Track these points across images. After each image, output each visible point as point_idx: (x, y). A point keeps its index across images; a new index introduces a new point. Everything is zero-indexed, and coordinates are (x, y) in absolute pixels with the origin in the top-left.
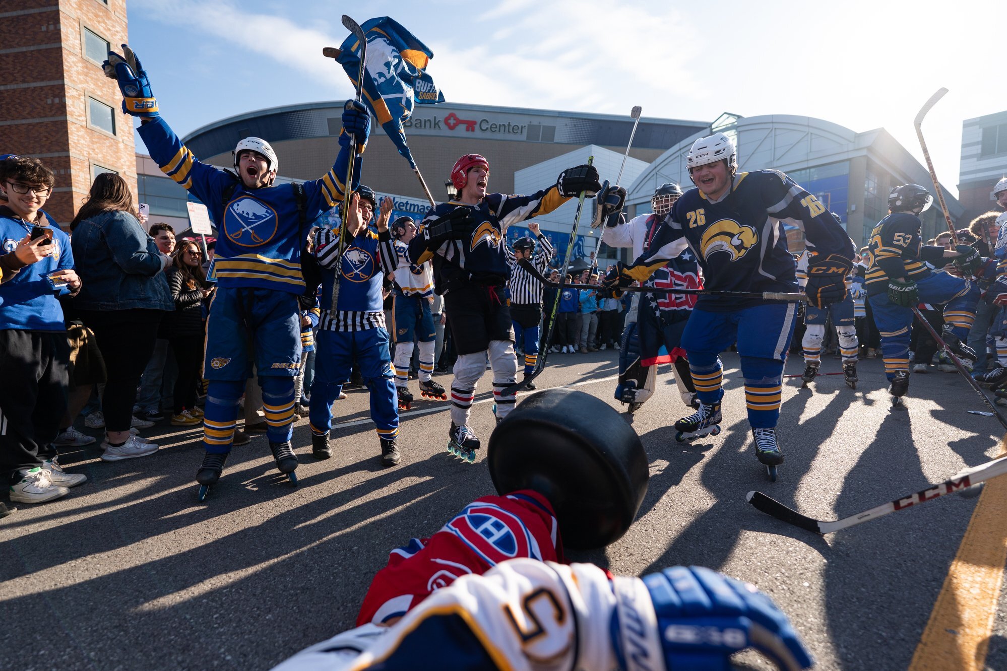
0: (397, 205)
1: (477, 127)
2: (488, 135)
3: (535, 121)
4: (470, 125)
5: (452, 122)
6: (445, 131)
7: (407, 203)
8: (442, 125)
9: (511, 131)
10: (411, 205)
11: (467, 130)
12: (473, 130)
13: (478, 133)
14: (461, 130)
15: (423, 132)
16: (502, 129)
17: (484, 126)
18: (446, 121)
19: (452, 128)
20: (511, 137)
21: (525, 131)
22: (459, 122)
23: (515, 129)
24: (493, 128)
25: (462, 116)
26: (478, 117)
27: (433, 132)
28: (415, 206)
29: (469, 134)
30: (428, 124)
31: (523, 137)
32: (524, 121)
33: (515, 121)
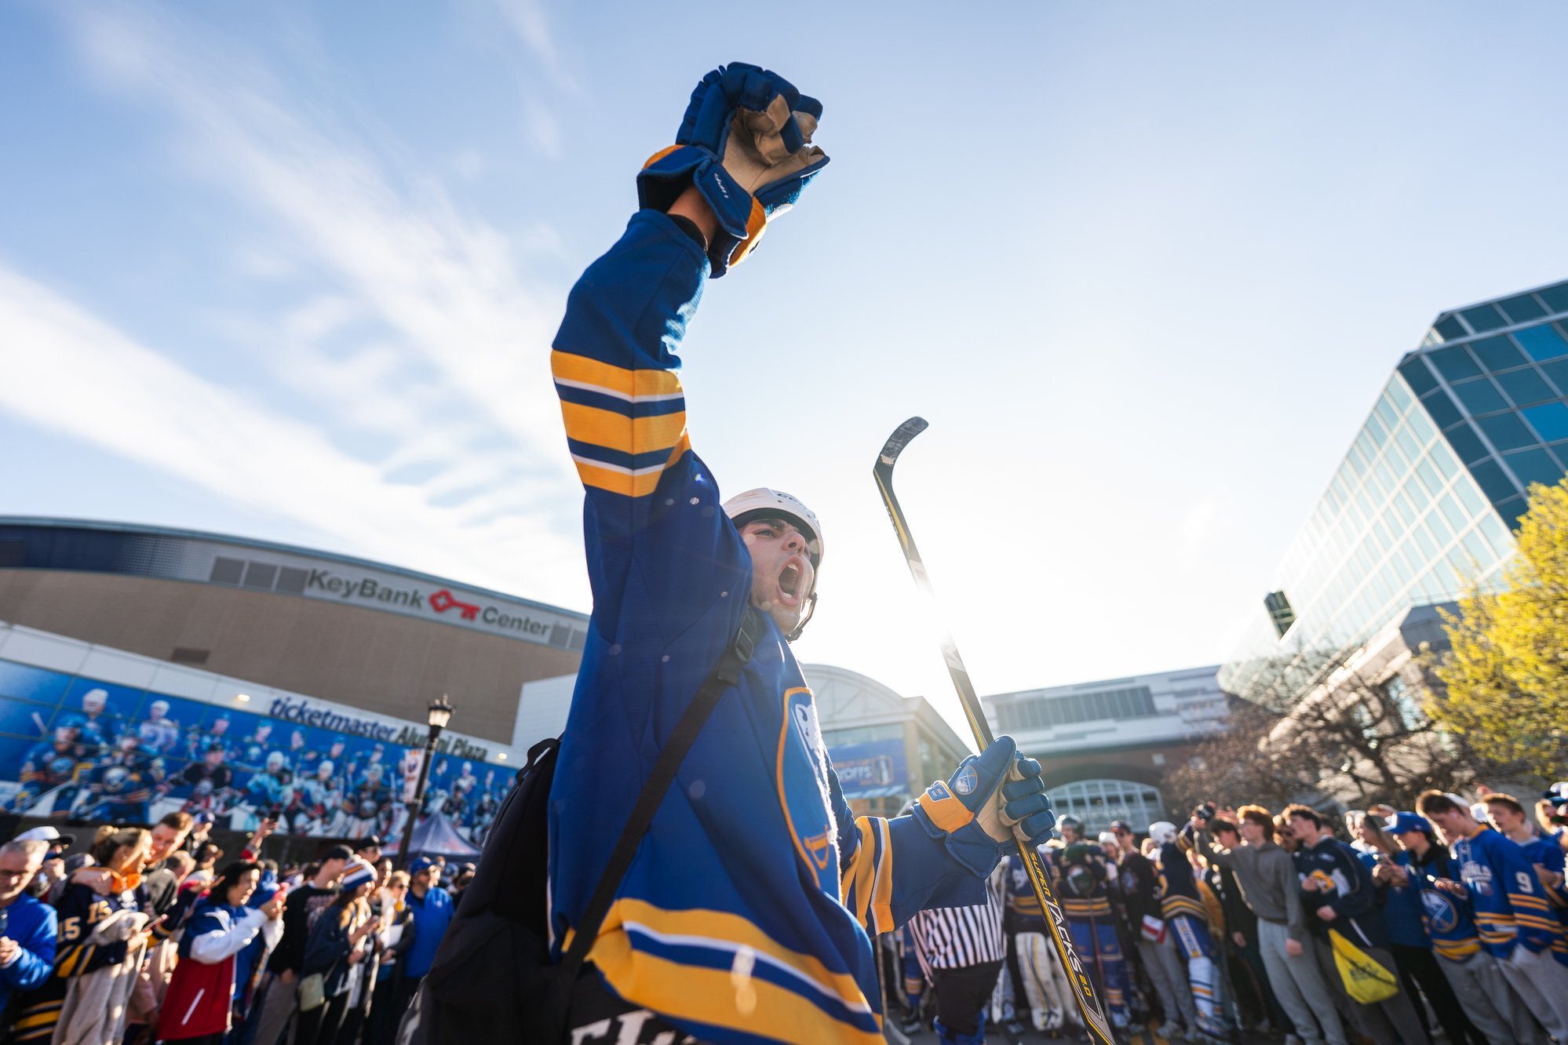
0: (306, 716)
1: (479, 616)
2: (494, 628)
3: (564, 622)
4: (470, 612)
5: (442, 601)
6: (427, 611)
7: (328, 714)
8: (425, 604)
9: (529, 627)
10: (334, 718)
11: (464, 616)
12: (472, 617)
13: (478, 623)
14: (454, 616)
15: (390, 606)
16: (516, 624)
17: (490, 616)
18: (433, 600)
19: (438, 609)
20: (528, 636)
21: (548, 633)
22: (452, 603)
23: (534, 628)
24: (503, 621)
25: (458, 596)
26: (483, 603)
27: (407, 610)
28: (341, 719)
29: (466, 623)
30: (401, 598)
31: (545, 639)
32: (548, 620)
33: (536, 617)
